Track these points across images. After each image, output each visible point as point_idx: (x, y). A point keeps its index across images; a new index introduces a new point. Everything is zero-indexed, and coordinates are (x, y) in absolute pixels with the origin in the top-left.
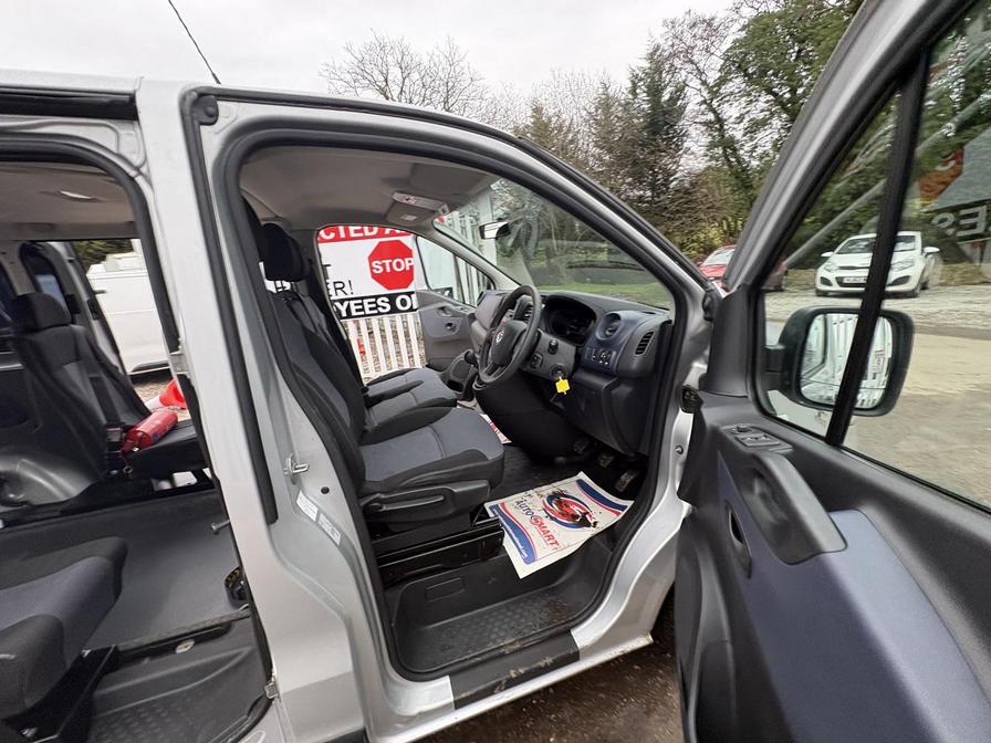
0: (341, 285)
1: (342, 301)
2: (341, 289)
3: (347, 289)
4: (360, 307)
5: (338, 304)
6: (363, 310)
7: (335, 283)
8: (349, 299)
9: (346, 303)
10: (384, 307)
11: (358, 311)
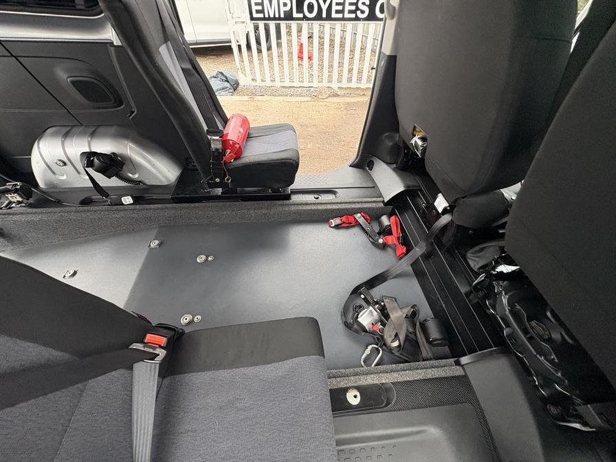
6: (343, 11)
9: (328, 1)
10: (363, 12)
11: (337, 12)
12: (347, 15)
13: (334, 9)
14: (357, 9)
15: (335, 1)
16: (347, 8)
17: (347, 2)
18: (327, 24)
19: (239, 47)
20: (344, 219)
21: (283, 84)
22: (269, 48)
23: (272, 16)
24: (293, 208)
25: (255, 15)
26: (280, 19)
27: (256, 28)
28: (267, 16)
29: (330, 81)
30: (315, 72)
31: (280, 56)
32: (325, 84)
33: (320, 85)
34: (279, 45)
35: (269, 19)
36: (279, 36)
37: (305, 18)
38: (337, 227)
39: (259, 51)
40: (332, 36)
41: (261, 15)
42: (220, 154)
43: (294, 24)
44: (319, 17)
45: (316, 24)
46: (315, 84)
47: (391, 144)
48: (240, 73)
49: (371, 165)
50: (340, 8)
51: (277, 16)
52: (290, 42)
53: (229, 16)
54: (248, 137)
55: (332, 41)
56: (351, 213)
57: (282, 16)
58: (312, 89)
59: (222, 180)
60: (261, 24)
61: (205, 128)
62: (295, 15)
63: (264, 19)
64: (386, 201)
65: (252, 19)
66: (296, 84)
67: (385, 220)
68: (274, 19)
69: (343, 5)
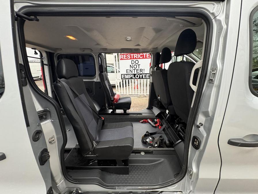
0: (142, 70)
1: (141, 74)
2: (141, 71)
3: (143, 71)
4: (145, 76)
5: (140, 75)
6: (146, 77)
7: (140, 69)
8: (143, 74)
9: (142, 75)
13: (144, 76)
15: (144, 75)
16: (147, 76)
17: (147, 75)
18: (142, 80)
19: (118, 86)
20: (144, 120)
21: (129, 94)
22: (126, 86)
24: (129, 117)
25: (123, 78)
27: (123, 81)
29: (144, 93)
30: (139, 91)
31: (129, 88)
32: (142, 93)
33: (140, 94)
34: (129, 85)
35: (126, 79)
36: (129, 83)
37: (136, 78)
38: (142, 122)
39: (123, 87)
40: (144, 83)
41: (124, 78)
42: (112, 101)
43: (133, 80)
44: (140, 78)
45: (139, 80)
46: (139, 94)
47: (156, 102)
48: (117, 91)
49: (152, 108)
52: (132, 85)
53: (116, 78)
54: (119, 99)
55: (143, 84)
56: (146, 119)
57: (130, 78)
58: (138, 95)
59: (112, 107)
60: (124, 80)
61: (111, 95)
62: (133, 78)
64: (156, 115)
65: (122, 79)
66: (133, 94)
67: (156, 120)
68: (128, 79)
69: (146, 75)
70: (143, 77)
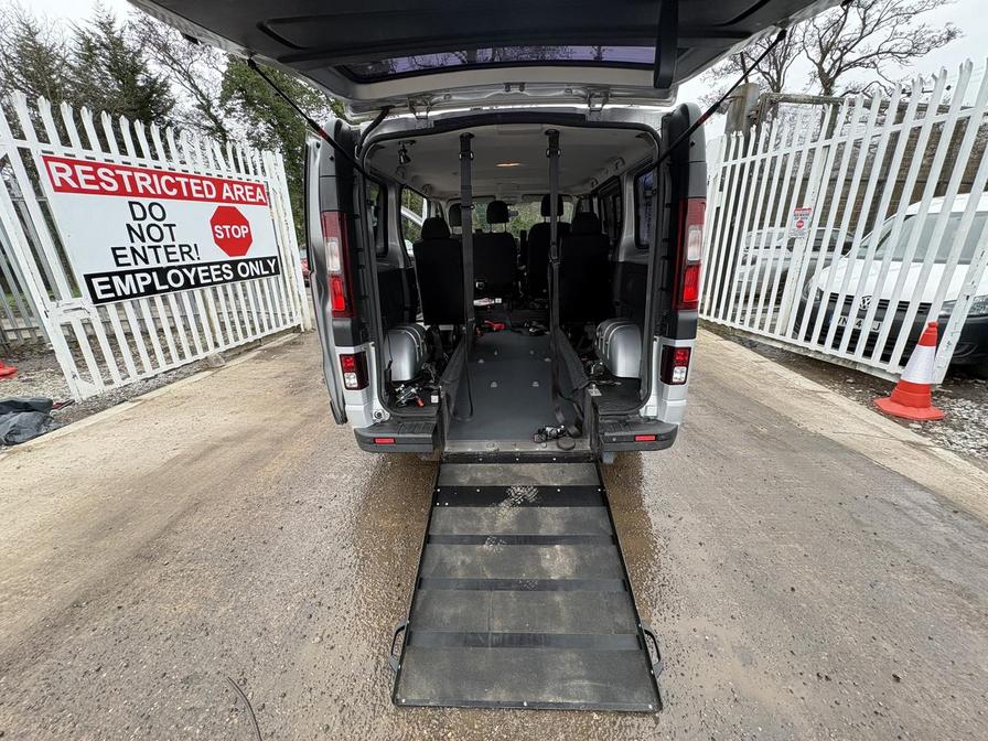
0: (187, 249)
1: (189, 267)
2: (187, 253)
3: (193, 253)
5: (185, 271)
6: (210, 277)
7: (181, 246)
8: (196, 266)
9: (193, 270)
10: (228, 275)
11: (205, 278)
12: (215, 280)
13: (201, 275)
14: (223, 273)
15: (200, 269)
16: (214, 273)
17: (212, 268)
18: (198, 290)
23: (127, 293)
25: (100, 297)
26: (139, 294)
27: (104, 313)
28: (120, 294)
35: (124, 297)
37: (171, 289)
41: (111, 295)
43: (158, 299)
44: (187, 285)
45: (185, 292)
50: (207, 274)
51: (135, 292)
53: (51, 305)
57: (142, 290)
60: (112, 308)
62: (158, 287)
63: (117, 298)
65: (96, 301)
68: (132, 296)
69: (209, 271)
70: (202, 281)
